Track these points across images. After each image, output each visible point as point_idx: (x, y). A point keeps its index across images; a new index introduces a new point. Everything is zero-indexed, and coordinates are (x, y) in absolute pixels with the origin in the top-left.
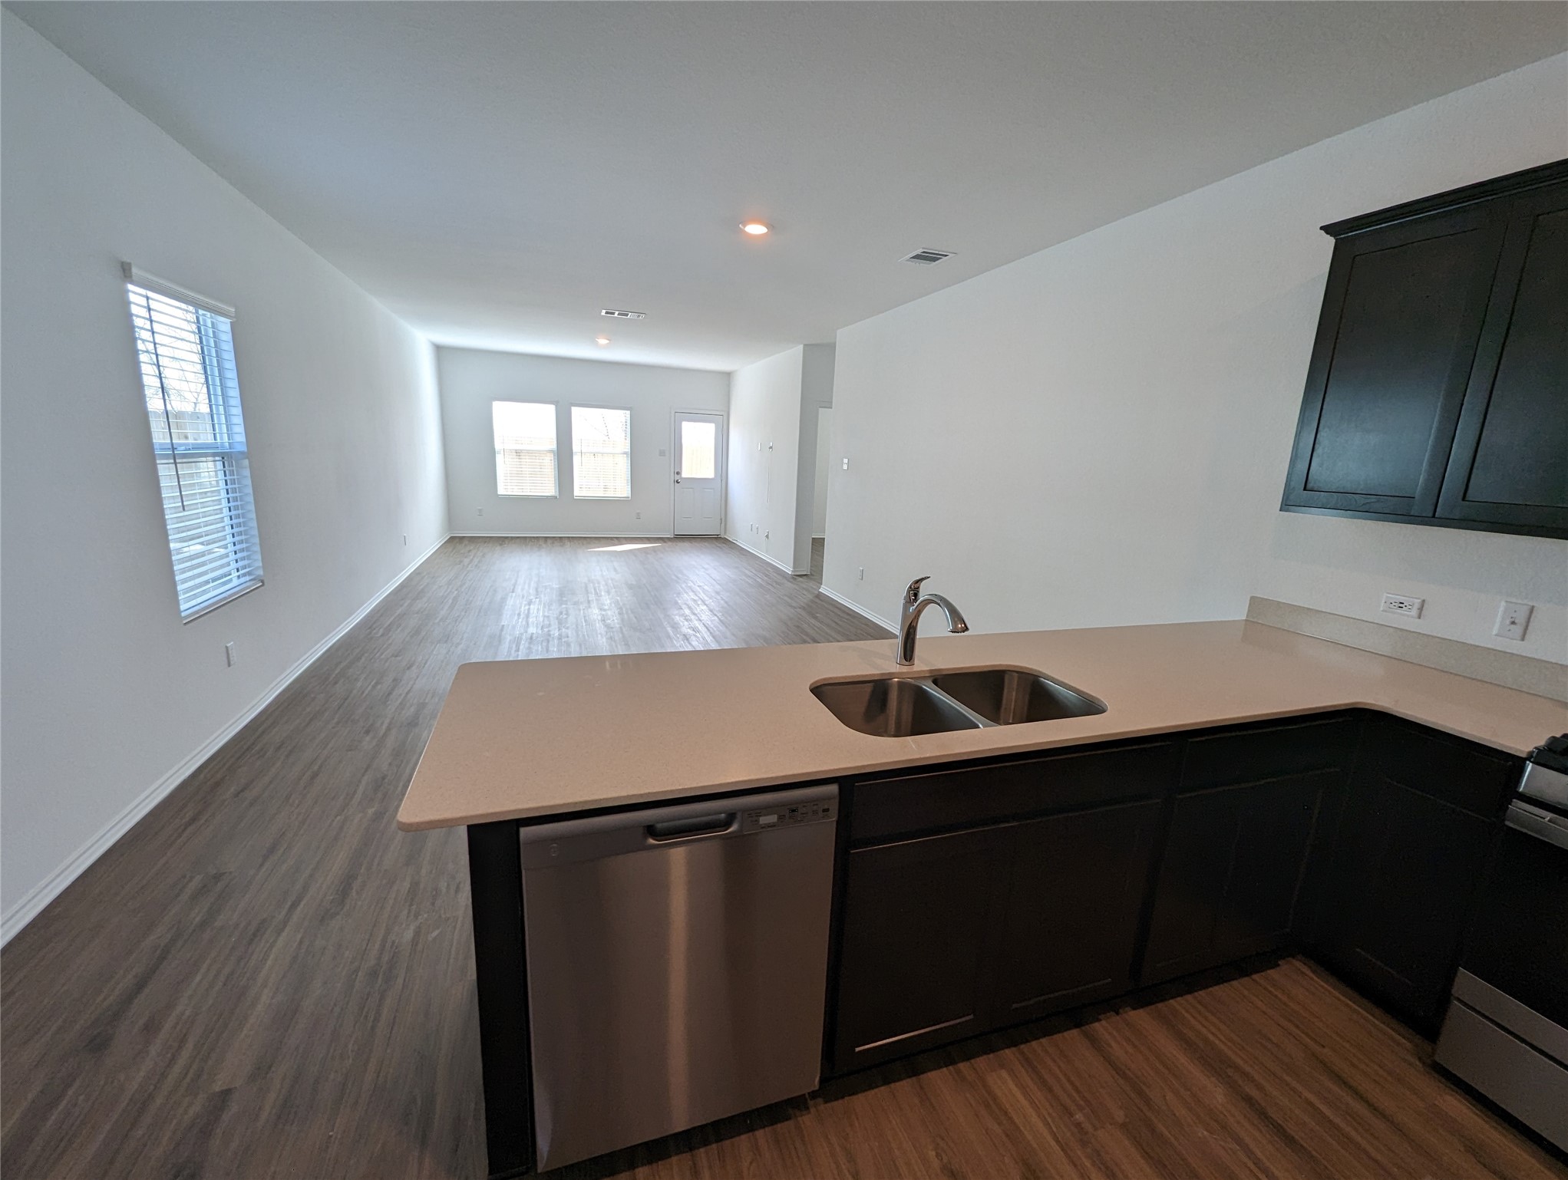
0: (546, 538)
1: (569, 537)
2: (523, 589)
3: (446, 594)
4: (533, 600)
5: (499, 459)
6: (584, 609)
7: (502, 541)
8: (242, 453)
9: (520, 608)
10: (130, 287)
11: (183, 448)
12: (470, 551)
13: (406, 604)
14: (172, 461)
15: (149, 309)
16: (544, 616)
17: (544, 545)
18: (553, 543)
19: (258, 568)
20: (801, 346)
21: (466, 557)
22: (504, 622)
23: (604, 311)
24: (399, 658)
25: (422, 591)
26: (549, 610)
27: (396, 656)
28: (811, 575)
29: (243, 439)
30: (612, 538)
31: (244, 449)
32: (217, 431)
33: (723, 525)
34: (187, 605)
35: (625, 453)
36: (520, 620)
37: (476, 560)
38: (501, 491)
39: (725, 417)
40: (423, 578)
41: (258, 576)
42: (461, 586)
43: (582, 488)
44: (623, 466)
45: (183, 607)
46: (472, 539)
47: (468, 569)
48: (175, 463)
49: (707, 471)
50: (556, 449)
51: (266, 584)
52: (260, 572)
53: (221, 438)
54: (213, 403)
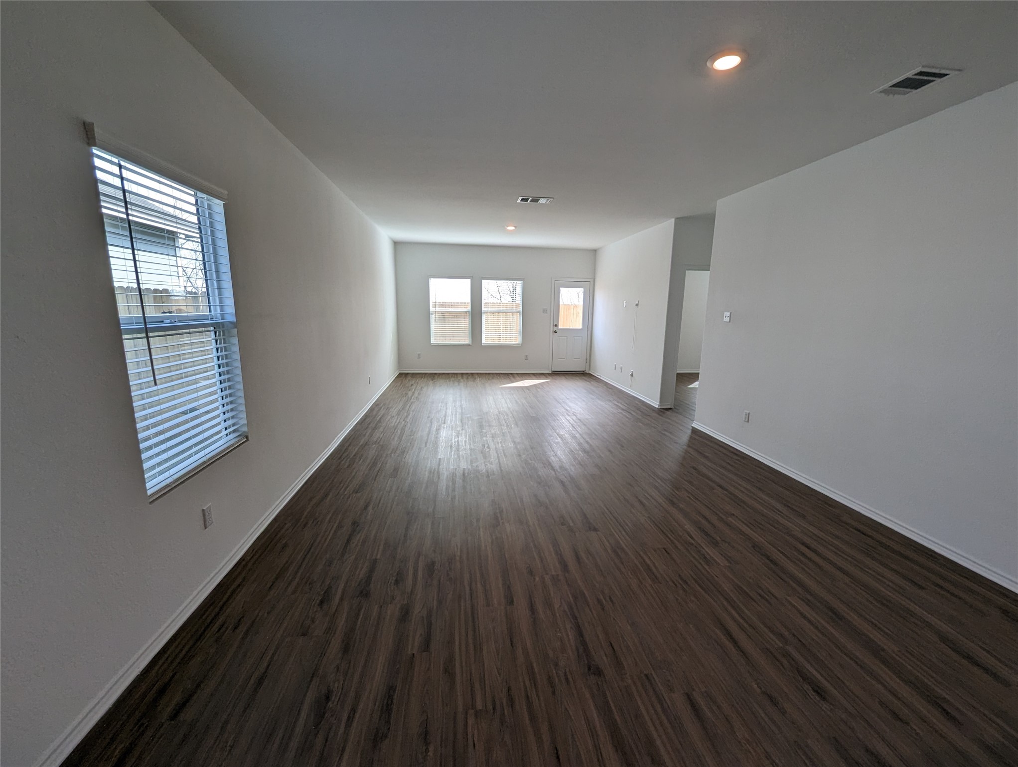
0: (462, 374)
1: (478, 373)
2: (451, 421)
3: (396, 424)
4: (461, 432)
5: (433, 318)
6: (501, 442)
7: (433, 376)
8: (231, 323)
9: (451, 440)
10: (95, 151)
11: (168, 321)
12: (412, 385)
13: (367, 434)
14: (144, 335)
15: (122, 179)
16: (471, 449)
17: (462, 380)
18: (467, 378)
19: (243, 425)
20: (673, 220)
21: (409, 390)
22: (441, 455)
23: (520, 198)
24: (359, 495)
25: (380, 421)
26: (474, 442)
27: (357, 493)
28: (675, 408)
29: (233, 311)
30: (507, 374)
31: (234, 319)
32: (212, 304)
33: (588, 364)
34: (154, 483)
35: (518, 312)
36: (453, 453)
37: (416, 394)
38: (433, 341)
39: (592, 283)
40: (381, 408)
41: (244, 432)
42: (407, 417)
43: (487, 338)
44: (516, 321)
45: (148, 485)
46: (414, 375)
47: (412, 400)
48: (148, 337)
49: (578, 324)
50: (470, 311)
51: (250, 438)
52: (245, 429)
53: (215, 310)
54: (208, 278)
